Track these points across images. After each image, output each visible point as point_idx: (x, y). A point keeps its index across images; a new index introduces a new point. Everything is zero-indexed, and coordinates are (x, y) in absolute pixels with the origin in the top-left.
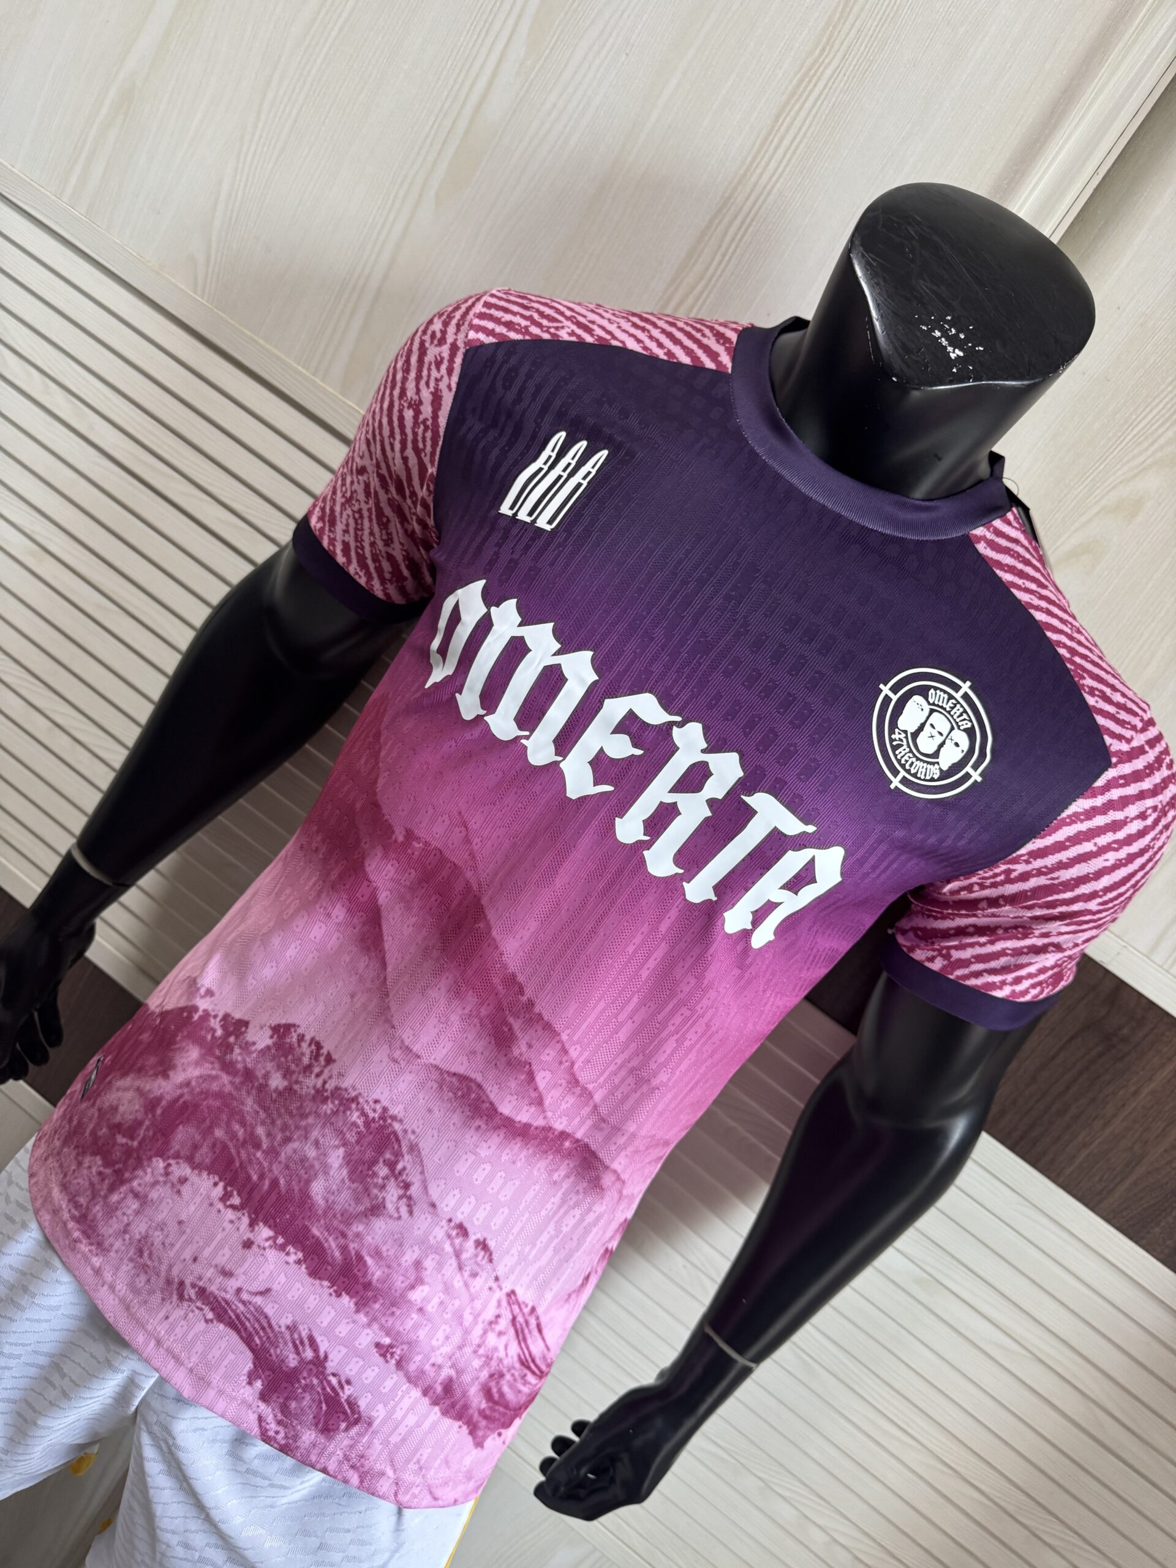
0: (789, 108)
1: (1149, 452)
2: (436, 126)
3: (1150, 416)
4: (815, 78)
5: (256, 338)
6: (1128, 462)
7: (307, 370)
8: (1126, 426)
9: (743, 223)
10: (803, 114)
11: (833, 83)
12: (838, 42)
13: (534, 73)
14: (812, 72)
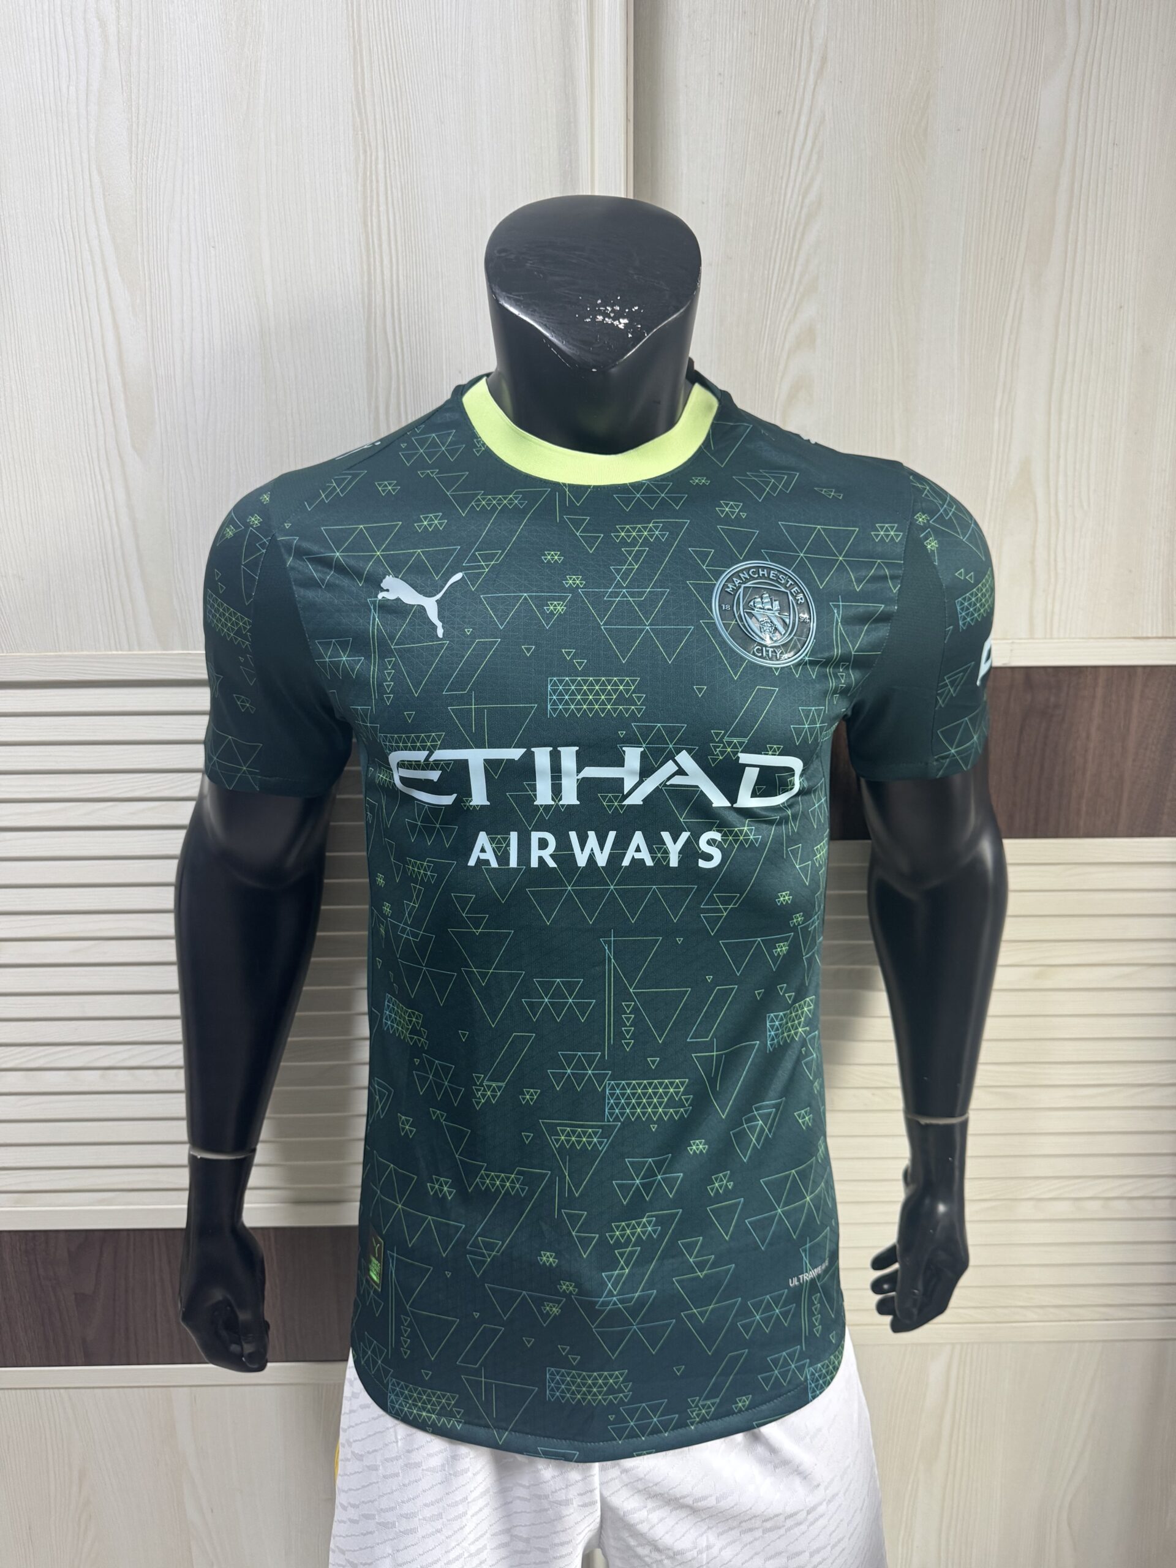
1: (794, 291)
3: (777, 267)
6: (784, 306)
8: (765, 285)
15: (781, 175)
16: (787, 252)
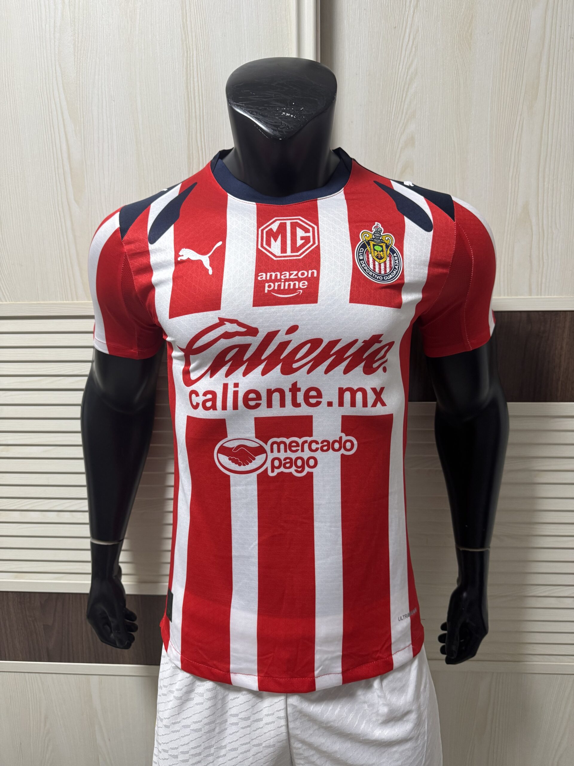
0: (189, 80)
1: (403, 118)
2: (57, 175)
3: (395, 105)
4: (191, 64)
5: (38, 302)
6: (398, 126)
7: (68, 301)
8: (389, 115)
9: (201, 133)
10: (196, 80)
11: (199, 61)
12: (190, 46)
13: (82, 131)
14: (189, 62)
15: (396, 59)
16: (400, 98)
